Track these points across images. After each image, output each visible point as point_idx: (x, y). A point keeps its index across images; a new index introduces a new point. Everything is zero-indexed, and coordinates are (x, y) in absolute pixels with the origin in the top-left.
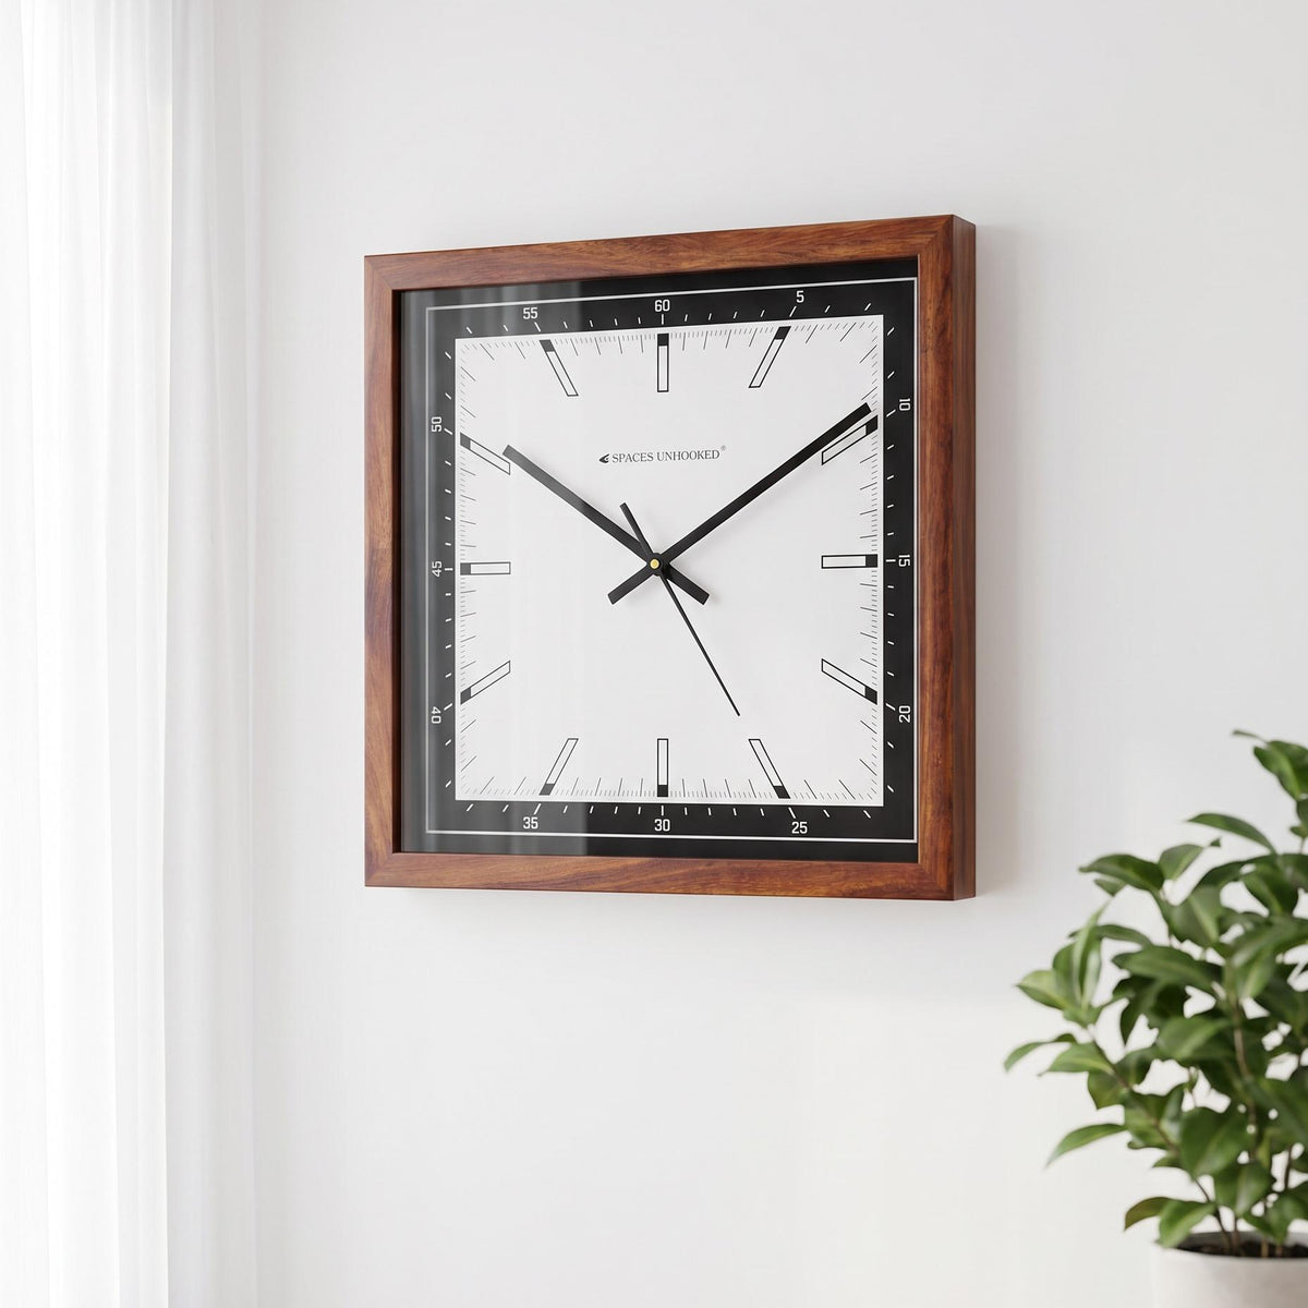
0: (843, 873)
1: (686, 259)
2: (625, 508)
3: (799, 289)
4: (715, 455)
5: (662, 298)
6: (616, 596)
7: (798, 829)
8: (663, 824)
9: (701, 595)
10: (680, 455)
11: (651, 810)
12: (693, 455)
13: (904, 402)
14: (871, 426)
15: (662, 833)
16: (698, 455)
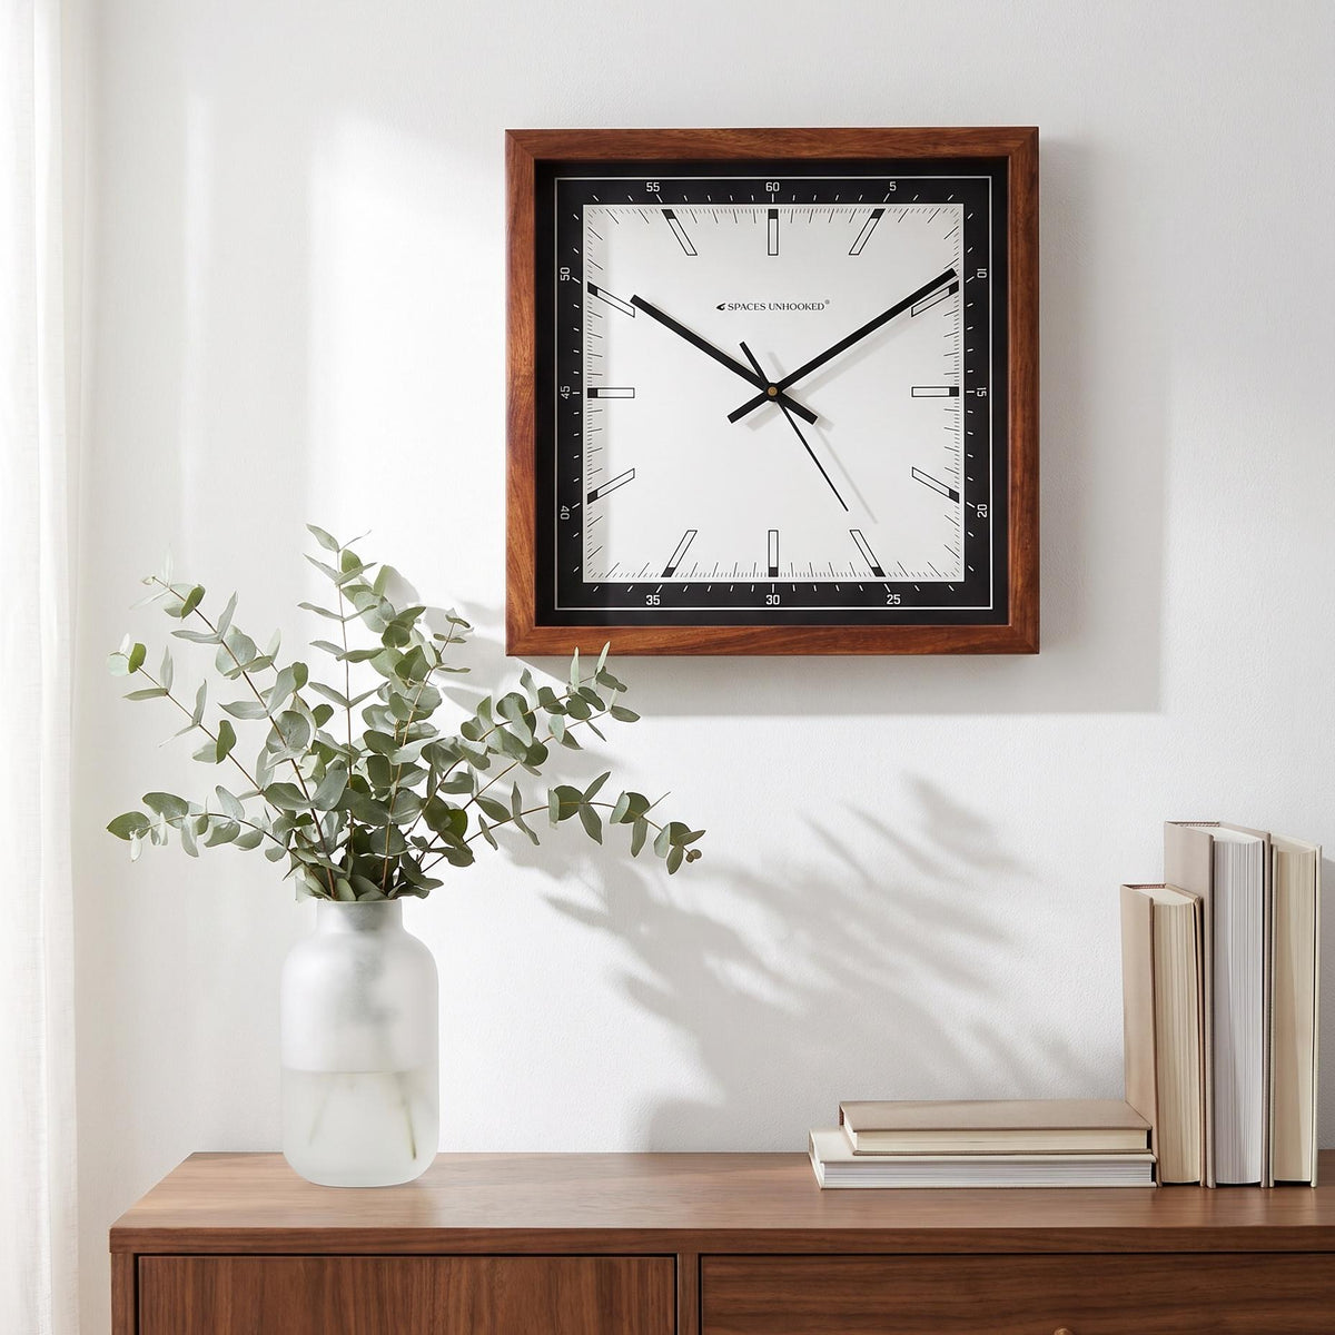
0: (946, 635)
1: (805, 148)
2: (743, 345)
3: (892, 181)
4: (820, 307)
5: (773, 181)
6: (734, 417)
7: (892, 601)
8: (772, 599)
9: (810, 417)
10: (789, 307)
11: (763, 588)
12: (801, 307)
13: (981, 271)
14: (954, 288)
15: (773, 606)
16: (806, 307)
